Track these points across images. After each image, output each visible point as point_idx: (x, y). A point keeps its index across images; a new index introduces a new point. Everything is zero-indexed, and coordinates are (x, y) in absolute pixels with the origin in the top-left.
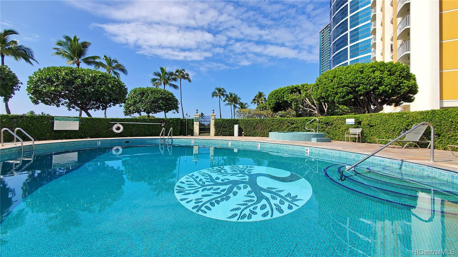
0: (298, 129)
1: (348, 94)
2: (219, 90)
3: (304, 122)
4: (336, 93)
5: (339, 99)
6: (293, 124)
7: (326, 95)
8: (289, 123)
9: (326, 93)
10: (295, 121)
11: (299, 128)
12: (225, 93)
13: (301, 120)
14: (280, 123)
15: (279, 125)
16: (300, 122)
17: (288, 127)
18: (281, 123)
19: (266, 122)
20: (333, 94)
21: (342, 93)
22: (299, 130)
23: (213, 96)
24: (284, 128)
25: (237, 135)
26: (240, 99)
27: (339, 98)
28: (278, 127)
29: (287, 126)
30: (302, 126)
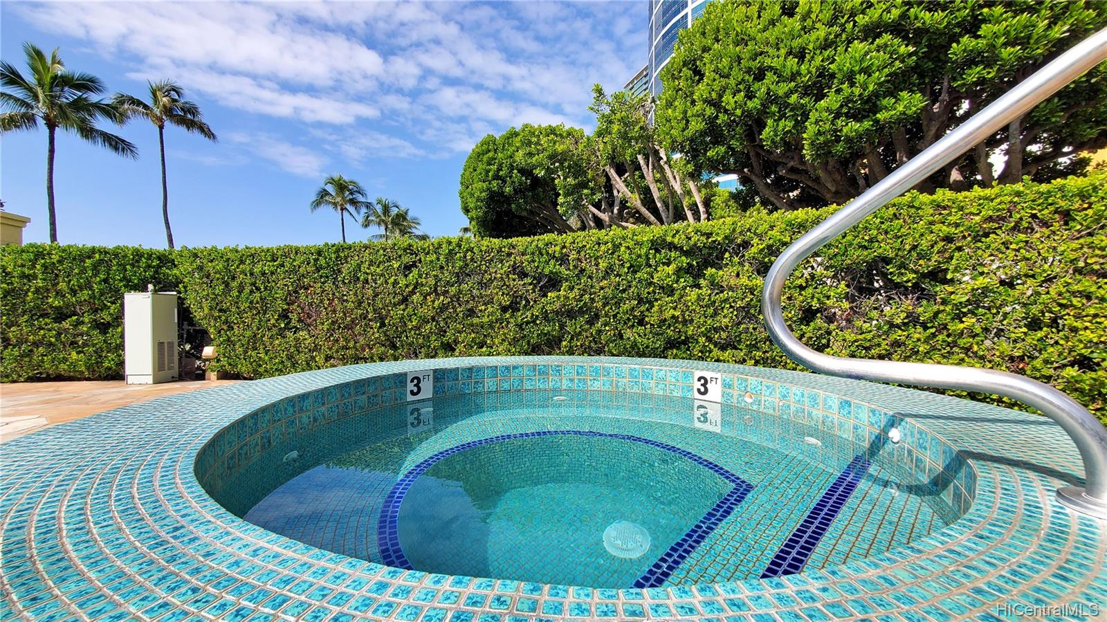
0: (591, 323)
1: (895, 85)
2: (341, 187)
3: (634, 269)
4: (817, 90)
5: (839, 122)
6: (553, 282)
7: (750, 104)
8: (523, 275)
9: (750, 96)
10: (563, 260)
11: (597, 316)
12: (360, 198)
13: (616, 247)
14: (459, 282)
15: (453, 290)
16: (603, 265)
17: (513, 307)
18: (462, 275)
19: (359, 266)
20: (791, 92)
21: (861, 78)
22: (599, 332)
23: (317, 204)
24: (487, 314)
25: (149, 370)
26: (418, 224)
27: (838, 115)
28: (443, 308)
29: (506, 301)
30: (617, 304)
